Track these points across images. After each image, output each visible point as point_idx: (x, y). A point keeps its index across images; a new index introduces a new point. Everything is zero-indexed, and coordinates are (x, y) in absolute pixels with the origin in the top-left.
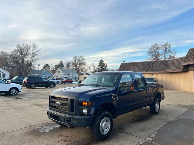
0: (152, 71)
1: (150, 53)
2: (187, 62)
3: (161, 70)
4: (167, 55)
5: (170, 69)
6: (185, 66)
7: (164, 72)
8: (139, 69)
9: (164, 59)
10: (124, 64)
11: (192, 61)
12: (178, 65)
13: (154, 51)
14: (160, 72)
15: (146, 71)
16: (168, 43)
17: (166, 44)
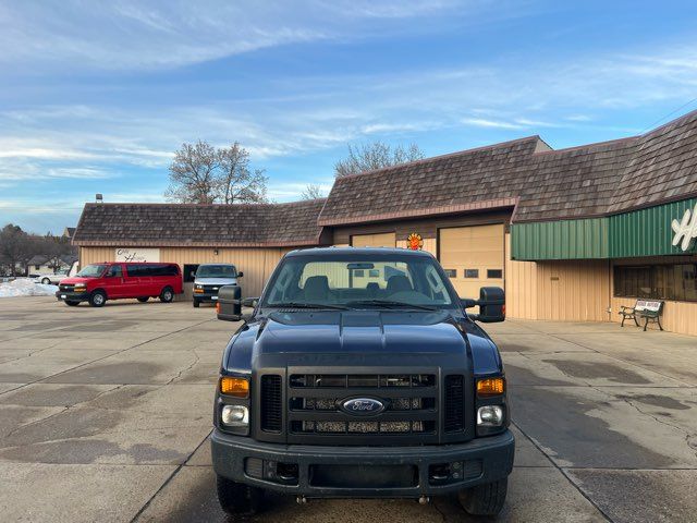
0: (218, 240)
1: (178, 173)
2: (335, 218)
3: (247, 240)
4: (237, 187)
5: (280, 236)
6: (326, 227)
7: (258, 245)
8: (168, 232)
9: (227, 200)
10: (99, 206)
11: (350, 216)
12: (306, 225)
13: (192, 168)
14: (245, 245)
15: (195, 240)
16: (240, 148)
17: (234, 150)
